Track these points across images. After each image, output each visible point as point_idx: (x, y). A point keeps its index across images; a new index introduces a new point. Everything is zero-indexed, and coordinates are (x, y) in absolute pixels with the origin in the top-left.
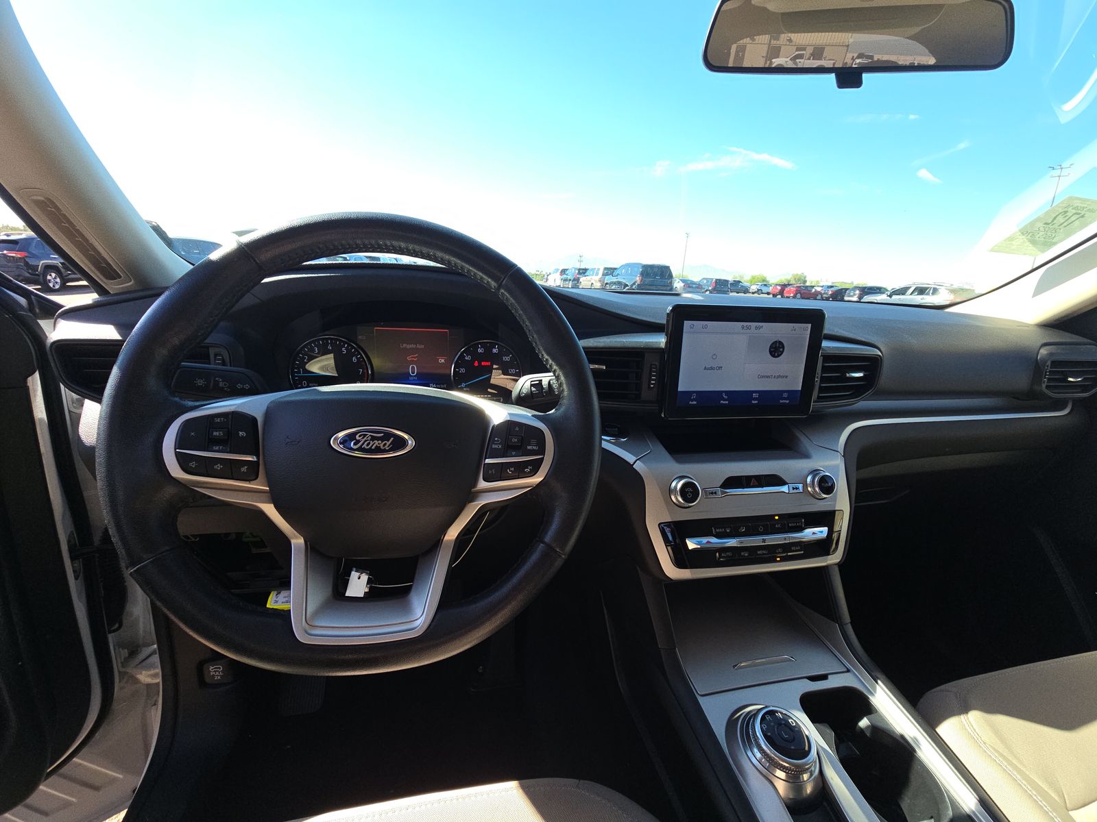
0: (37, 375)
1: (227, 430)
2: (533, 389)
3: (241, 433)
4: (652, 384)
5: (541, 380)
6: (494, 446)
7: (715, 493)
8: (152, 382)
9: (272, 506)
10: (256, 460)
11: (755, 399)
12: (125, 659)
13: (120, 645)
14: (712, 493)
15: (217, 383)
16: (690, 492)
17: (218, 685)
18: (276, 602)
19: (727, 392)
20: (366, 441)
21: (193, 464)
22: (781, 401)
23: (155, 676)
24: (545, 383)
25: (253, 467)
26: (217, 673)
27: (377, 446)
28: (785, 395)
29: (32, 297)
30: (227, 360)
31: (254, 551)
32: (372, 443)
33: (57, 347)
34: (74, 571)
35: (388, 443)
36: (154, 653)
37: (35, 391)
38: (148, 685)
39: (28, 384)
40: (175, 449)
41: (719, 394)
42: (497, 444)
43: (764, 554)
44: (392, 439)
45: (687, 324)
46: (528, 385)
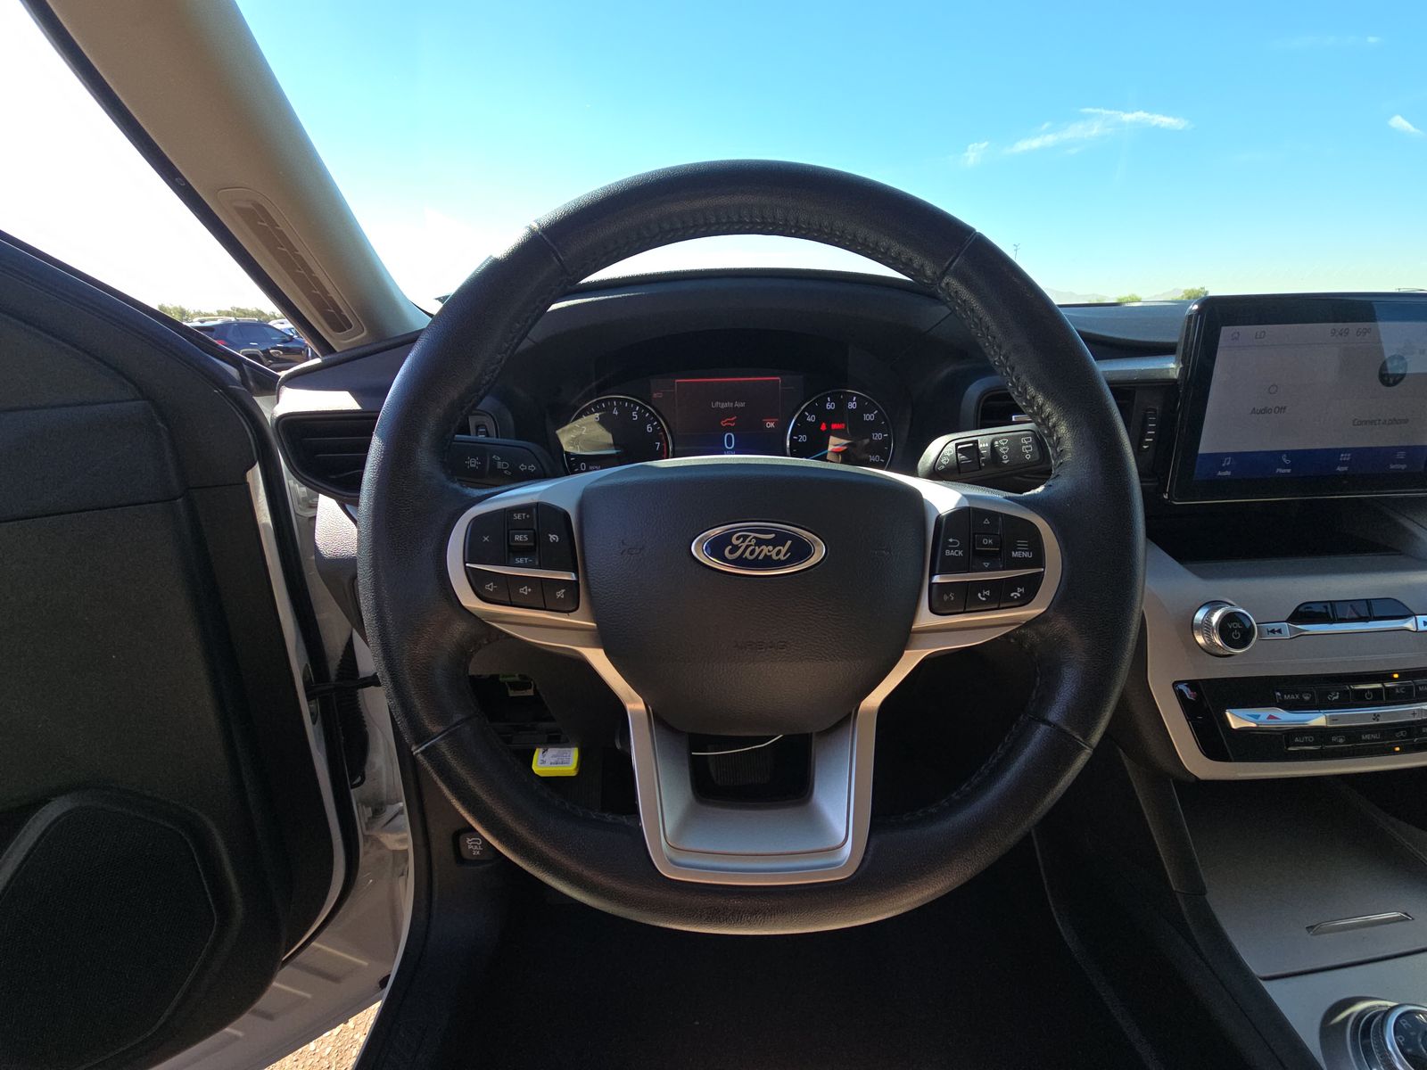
0: (257, 468)
1: (532, 531)
2: (961, 457)
3: (551, 536)
4: (1147, 443)
5: (976, 442)
6: (948, 553)
7: (1279, 631)
8: (425, 460)
9: (601, 652)
10: (574, 579)
11: (1343, 463)
12: (369, 818)
13: (365, 803)
14: (1273, 631)
15: (494, 463)
16: (1238, 629)
17: (476, 862)
18: (543, 762)
19: (1290, 454)
20: (747, 547)
21: (490, 587)
22: (1392, 467)
23: (403, 841)
24: (984, 445)
25: (572, 587)
26: (476, 847)
27: (766, 555)
28: (1401, 455)
29: (245, 366)
30: (492, 430)
31: (512, 693)
32: (757, 550)
33: (285, 422)
34: (312, 714)
35: (784, 550)
36: (401, 812)
37: (257, 488)
38: (395, 852)
39: (248, 480)
40: (465, 563)
41: (1275, 456)
42: (954, 549)
43: (1373, 740)
44: (789, 542)
45: (1226, 332)
46: (951, 448)
